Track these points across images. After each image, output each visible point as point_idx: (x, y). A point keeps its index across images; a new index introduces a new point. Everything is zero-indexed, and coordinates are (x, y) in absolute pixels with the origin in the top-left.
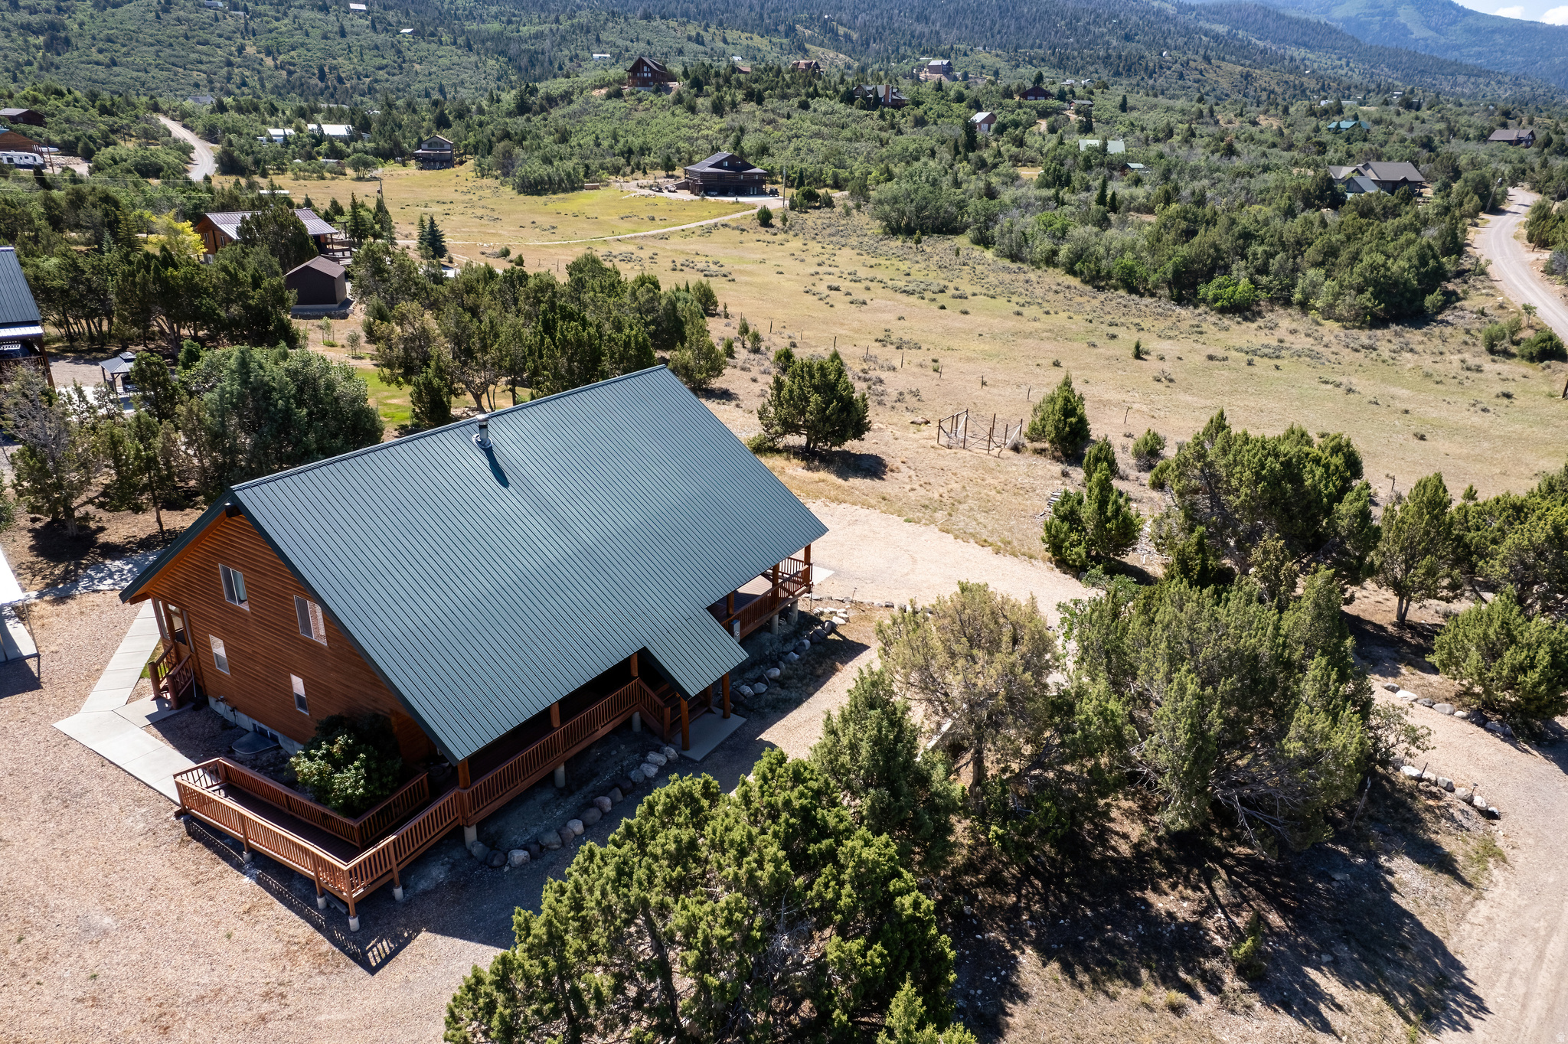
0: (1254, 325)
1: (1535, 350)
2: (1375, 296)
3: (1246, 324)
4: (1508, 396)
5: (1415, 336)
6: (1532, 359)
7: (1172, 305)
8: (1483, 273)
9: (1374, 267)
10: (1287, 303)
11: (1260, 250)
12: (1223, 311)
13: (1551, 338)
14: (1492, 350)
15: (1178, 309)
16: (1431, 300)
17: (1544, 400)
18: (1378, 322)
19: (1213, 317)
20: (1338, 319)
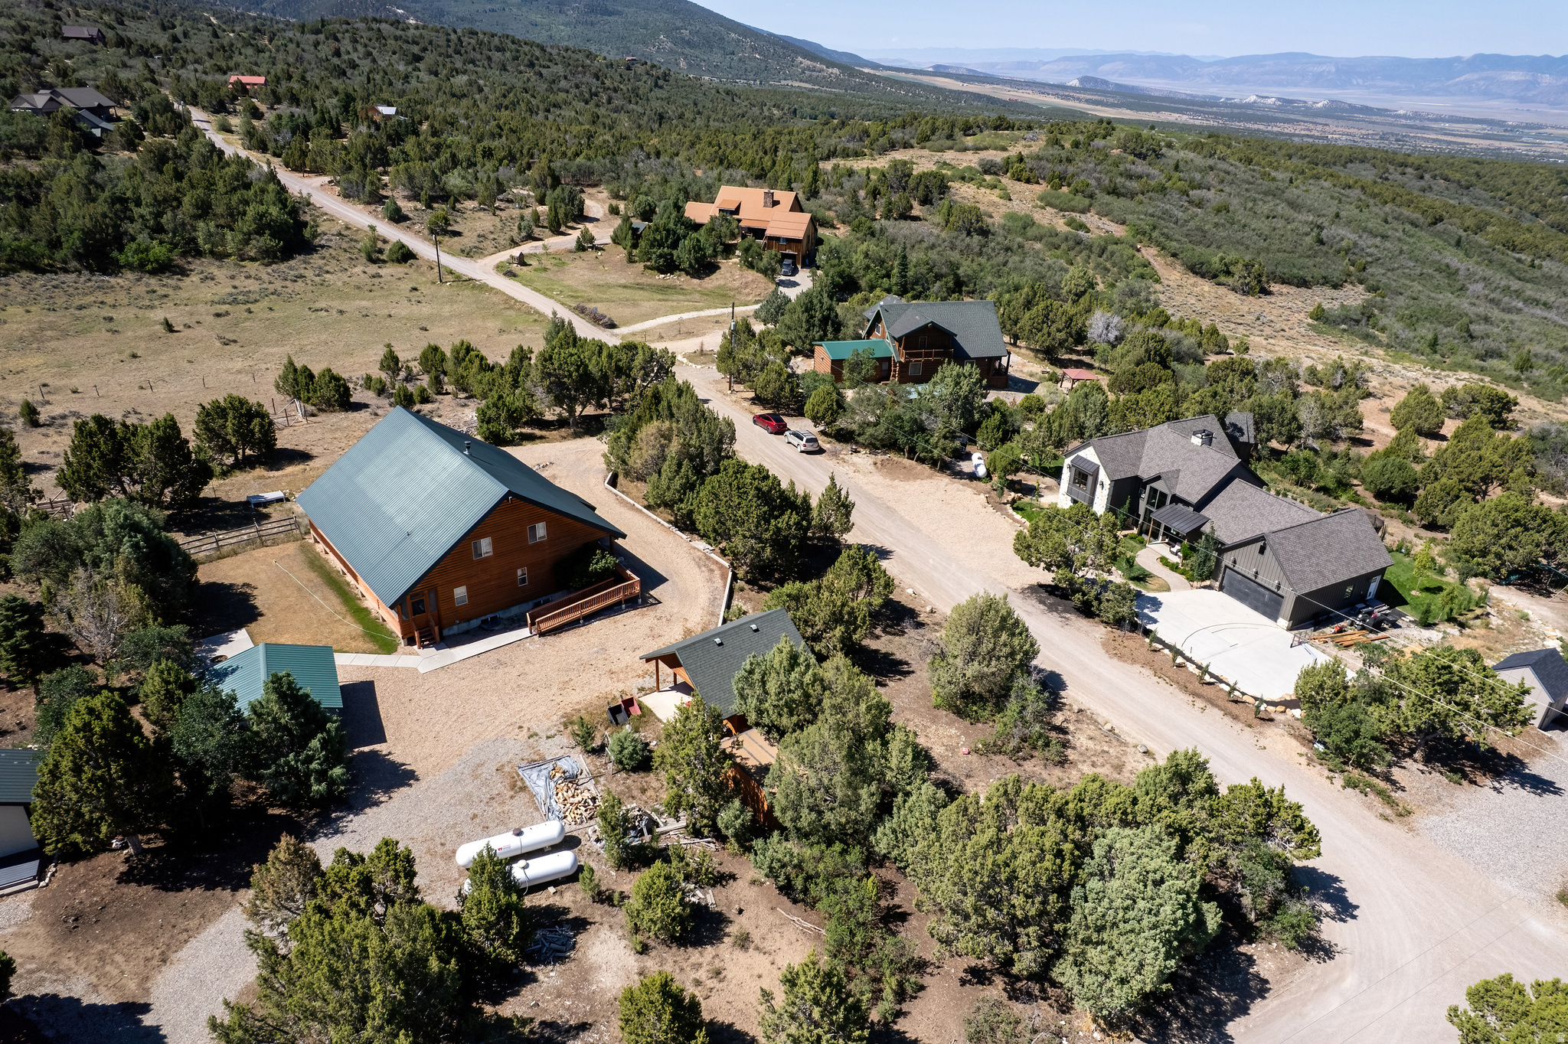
0: (195, 278)
1: (399, 255)
2: (273, 236)
3: (187, 281)
4: (415, 289)
5: (316, 260)
6: (399, 261)
7: (98, 278)
8: (309, 204)
9: (262, 216)
10: (199, 254)
11: (144, 211)
12: (153, 273)
13: (403, 246)
14: (373, 261)
15: (113, 280)
16: (307, 233)
17: (434, 288)
18: (286, 254)
19: (153, 281)
20: (253, 259)
